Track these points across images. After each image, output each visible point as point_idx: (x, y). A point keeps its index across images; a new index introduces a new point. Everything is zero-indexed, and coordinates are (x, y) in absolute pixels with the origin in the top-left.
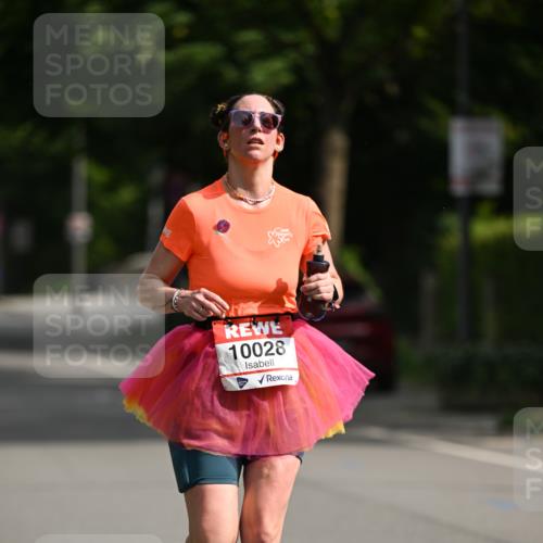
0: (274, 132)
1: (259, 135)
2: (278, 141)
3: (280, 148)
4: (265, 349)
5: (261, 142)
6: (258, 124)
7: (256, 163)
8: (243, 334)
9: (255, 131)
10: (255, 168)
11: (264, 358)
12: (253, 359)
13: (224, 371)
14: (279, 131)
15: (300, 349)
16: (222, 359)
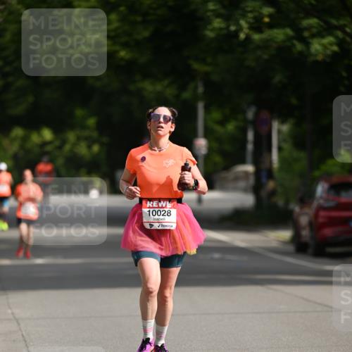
0: (170, 123)
1: (162, 125)
2: (172, 127)
3: (173, 130)
4: (162, 213)
5: (162, 128)
6: (162, 120)
7: (160, 136)
8: (154, 206)
9: (160, 123)
10: (160, 139)
11: (161, 217)
12: (157, 217)
13: (145, 220)
14: (172, 123)
15: (178, 215)
16: (144, 215)
